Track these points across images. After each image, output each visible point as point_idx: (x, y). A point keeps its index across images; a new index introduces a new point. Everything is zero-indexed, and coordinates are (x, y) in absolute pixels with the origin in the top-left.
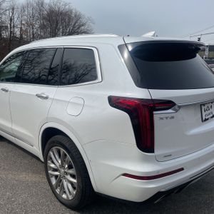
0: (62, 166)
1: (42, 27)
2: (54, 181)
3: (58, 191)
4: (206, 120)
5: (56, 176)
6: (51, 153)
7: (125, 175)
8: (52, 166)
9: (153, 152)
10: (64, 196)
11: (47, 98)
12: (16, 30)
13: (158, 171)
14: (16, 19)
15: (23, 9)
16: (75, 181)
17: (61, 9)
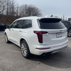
0: (24, 48)
1: (26, 13)
2: (22, 52)
3: (23, 54)
4: (58, 37)
5: (23, 50)
6: (22, 45)
7: (36, 48)
8: (22, 48)
9: (42, 43)
10: (24, 55)
11: (21, 32)
12: (18, 14)
13: (43, 48)
14: (18, 11)
15: (21, 7)
16: (26, 51)
17: (32, 7)
